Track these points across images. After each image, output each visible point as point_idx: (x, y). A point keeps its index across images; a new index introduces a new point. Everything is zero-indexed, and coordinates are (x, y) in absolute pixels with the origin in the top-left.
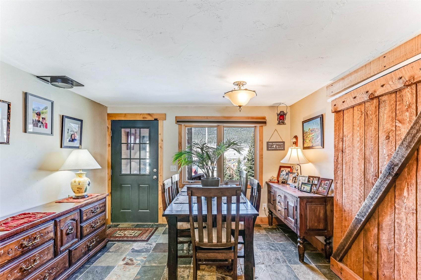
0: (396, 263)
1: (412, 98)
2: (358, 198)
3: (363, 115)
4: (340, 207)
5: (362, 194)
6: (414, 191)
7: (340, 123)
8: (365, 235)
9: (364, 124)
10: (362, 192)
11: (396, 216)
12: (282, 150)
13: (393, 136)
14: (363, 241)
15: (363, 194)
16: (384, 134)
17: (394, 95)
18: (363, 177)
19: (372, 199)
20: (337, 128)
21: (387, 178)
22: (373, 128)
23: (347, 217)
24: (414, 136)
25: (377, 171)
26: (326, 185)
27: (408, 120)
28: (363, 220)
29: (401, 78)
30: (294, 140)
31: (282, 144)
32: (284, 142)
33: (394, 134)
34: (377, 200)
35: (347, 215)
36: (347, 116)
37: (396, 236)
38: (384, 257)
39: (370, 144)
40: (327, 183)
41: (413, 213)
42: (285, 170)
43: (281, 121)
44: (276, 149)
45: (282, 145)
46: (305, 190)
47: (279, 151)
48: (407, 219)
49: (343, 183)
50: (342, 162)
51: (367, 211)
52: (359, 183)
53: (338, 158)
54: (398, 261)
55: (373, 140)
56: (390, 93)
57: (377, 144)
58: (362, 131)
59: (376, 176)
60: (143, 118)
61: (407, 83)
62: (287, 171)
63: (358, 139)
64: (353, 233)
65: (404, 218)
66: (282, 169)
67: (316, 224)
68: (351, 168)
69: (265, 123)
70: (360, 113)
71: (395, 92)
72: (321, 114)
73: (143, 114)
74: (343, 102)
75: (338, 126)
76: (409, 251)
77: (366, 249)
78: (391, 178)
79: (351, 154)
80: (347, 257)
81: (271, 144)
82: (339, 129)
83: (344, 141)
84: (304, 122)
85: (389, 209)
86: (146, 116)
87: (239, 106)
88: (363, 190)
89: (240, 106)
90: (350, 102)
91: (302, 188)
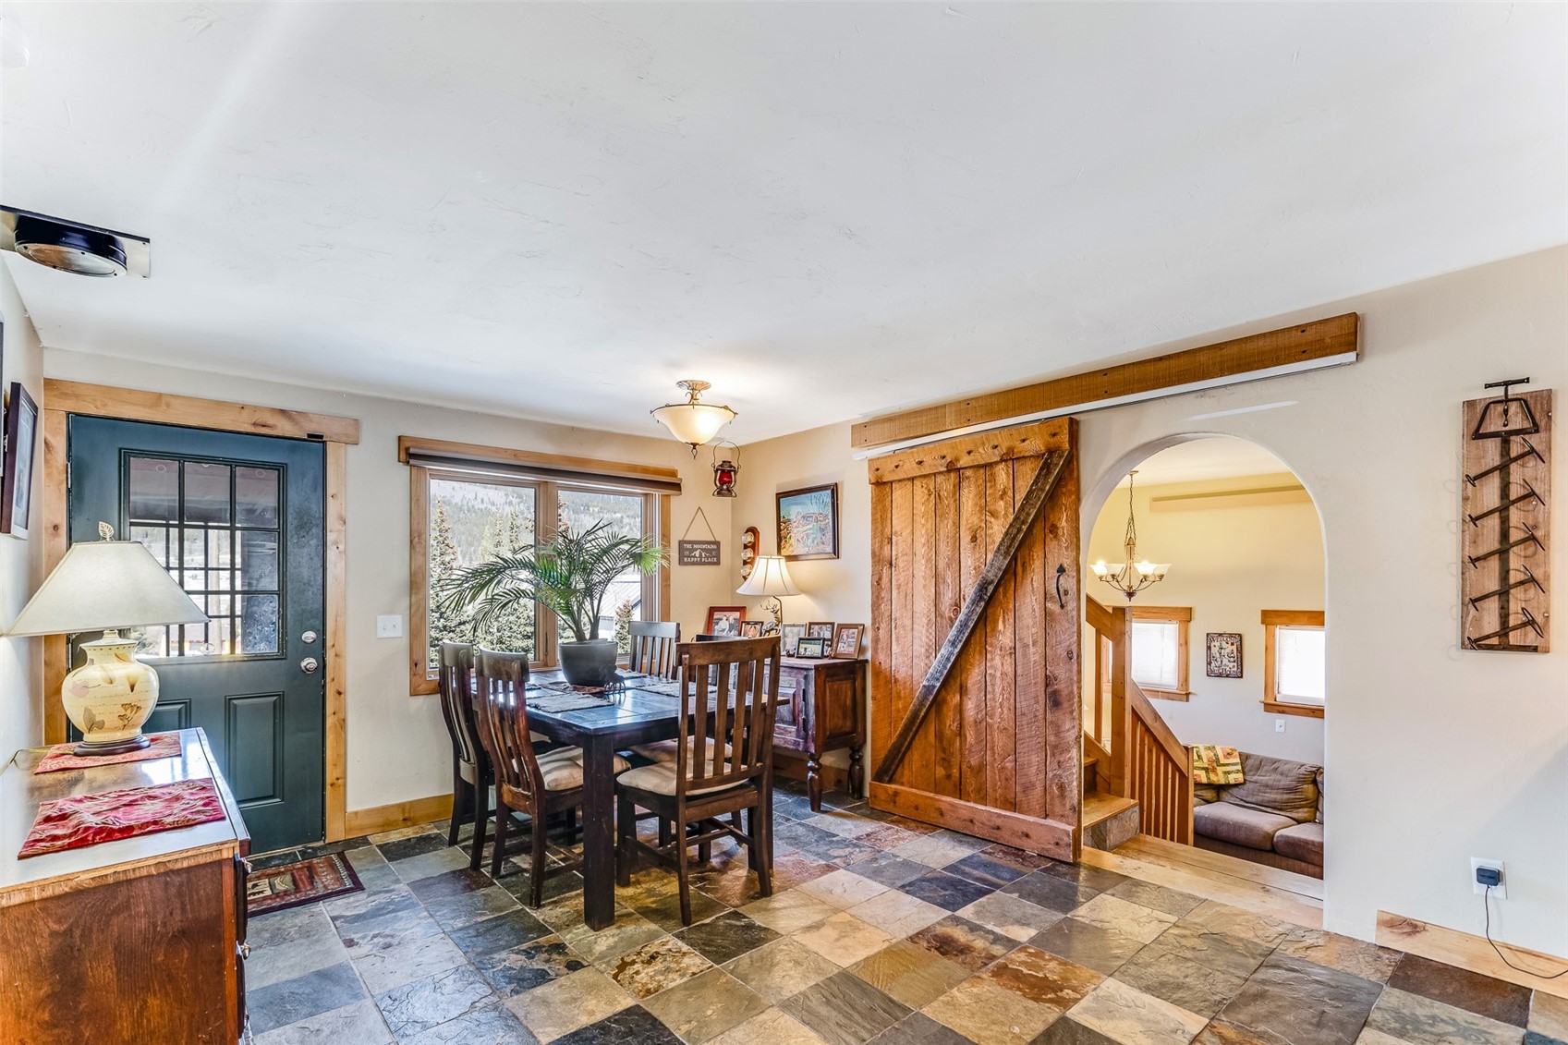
0: (988, 737)
1: (1008, 480)
2: (923, 650)
3: (933, 496)
4: (886, 677)
5: (931, 641)
6: (1012, 621)
7: (884, 506)
8: (939, 712)
9: (933, 514)
10: (931, 637)
11: (988, 664)
12: (714, 564)
13: (981, 536)
14: (933, 725)
15: (934, 641)
16: (968, 532)
17: (982, 471)
18: (933, 609)
19: (953, 644)
20: (878, 516)
21: (977, 605)
22: (950, 521)
23: (903, 692)
24: (1014, 538)
25: (957, 597)
26: (853, 638)
27: (1003, 512)
28: (938, 685)
29: (996, 447)
30: (749, 538)
31: (714, 547)
32: (719, 542)
33: (983, 533)
34: (961, 644)
35: (902, 688)
36: (899, 494)
37: (988, 696)
38: (970, 737)
39: (945, 550)
40: (854, 633)
41: (1011, 653)
42: (725, 618)
43: (725, 487)
44: (701, 560)
45: (714, 550)
46: (808, 654)
47: (707, 566)
48: (1002, 665)
49: (893, 626)
50: (889, 584)
51: (945, 667)
52: (925, 621)
53: (880, 579)
54: (991, 735)
55: (951, 541)
56: (979, 467)
57: (957, 550)
58: (930, 525)
59: (956, 605)
60: (255, 424)
61: (1005, 457)
62: (731, 618)
63: (923, 540)
64: (919, 716)
65: (1000, 664)
66: (717, 615)
67: (841, 723)
68: (909, 597)
69: (676, 487)
70: (926, 492)
71: (985, 466)
72: (834, 482)
73: (256, 409)
74: (897, 467)
75: (879, 513)
76: (1006, 712)
77: (940, 736)
78: (983, 604)
79: (908, 569)
80: (903, 767)
81: (689, 546)
82: (883, 519)
83: (894, 544)
84: (780, 496)
85: (977, 657)
86: (270, 420)
87: (692, 444)
88: (934, 634)
89: (694, 445)
90: (910, 469)
91: (802, 651)
